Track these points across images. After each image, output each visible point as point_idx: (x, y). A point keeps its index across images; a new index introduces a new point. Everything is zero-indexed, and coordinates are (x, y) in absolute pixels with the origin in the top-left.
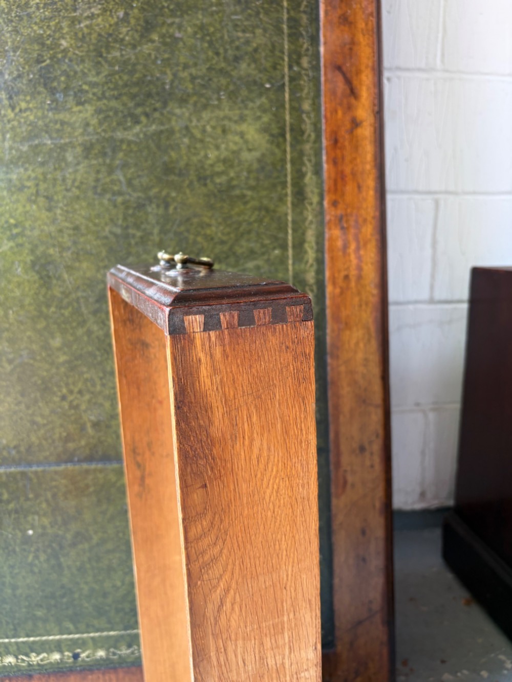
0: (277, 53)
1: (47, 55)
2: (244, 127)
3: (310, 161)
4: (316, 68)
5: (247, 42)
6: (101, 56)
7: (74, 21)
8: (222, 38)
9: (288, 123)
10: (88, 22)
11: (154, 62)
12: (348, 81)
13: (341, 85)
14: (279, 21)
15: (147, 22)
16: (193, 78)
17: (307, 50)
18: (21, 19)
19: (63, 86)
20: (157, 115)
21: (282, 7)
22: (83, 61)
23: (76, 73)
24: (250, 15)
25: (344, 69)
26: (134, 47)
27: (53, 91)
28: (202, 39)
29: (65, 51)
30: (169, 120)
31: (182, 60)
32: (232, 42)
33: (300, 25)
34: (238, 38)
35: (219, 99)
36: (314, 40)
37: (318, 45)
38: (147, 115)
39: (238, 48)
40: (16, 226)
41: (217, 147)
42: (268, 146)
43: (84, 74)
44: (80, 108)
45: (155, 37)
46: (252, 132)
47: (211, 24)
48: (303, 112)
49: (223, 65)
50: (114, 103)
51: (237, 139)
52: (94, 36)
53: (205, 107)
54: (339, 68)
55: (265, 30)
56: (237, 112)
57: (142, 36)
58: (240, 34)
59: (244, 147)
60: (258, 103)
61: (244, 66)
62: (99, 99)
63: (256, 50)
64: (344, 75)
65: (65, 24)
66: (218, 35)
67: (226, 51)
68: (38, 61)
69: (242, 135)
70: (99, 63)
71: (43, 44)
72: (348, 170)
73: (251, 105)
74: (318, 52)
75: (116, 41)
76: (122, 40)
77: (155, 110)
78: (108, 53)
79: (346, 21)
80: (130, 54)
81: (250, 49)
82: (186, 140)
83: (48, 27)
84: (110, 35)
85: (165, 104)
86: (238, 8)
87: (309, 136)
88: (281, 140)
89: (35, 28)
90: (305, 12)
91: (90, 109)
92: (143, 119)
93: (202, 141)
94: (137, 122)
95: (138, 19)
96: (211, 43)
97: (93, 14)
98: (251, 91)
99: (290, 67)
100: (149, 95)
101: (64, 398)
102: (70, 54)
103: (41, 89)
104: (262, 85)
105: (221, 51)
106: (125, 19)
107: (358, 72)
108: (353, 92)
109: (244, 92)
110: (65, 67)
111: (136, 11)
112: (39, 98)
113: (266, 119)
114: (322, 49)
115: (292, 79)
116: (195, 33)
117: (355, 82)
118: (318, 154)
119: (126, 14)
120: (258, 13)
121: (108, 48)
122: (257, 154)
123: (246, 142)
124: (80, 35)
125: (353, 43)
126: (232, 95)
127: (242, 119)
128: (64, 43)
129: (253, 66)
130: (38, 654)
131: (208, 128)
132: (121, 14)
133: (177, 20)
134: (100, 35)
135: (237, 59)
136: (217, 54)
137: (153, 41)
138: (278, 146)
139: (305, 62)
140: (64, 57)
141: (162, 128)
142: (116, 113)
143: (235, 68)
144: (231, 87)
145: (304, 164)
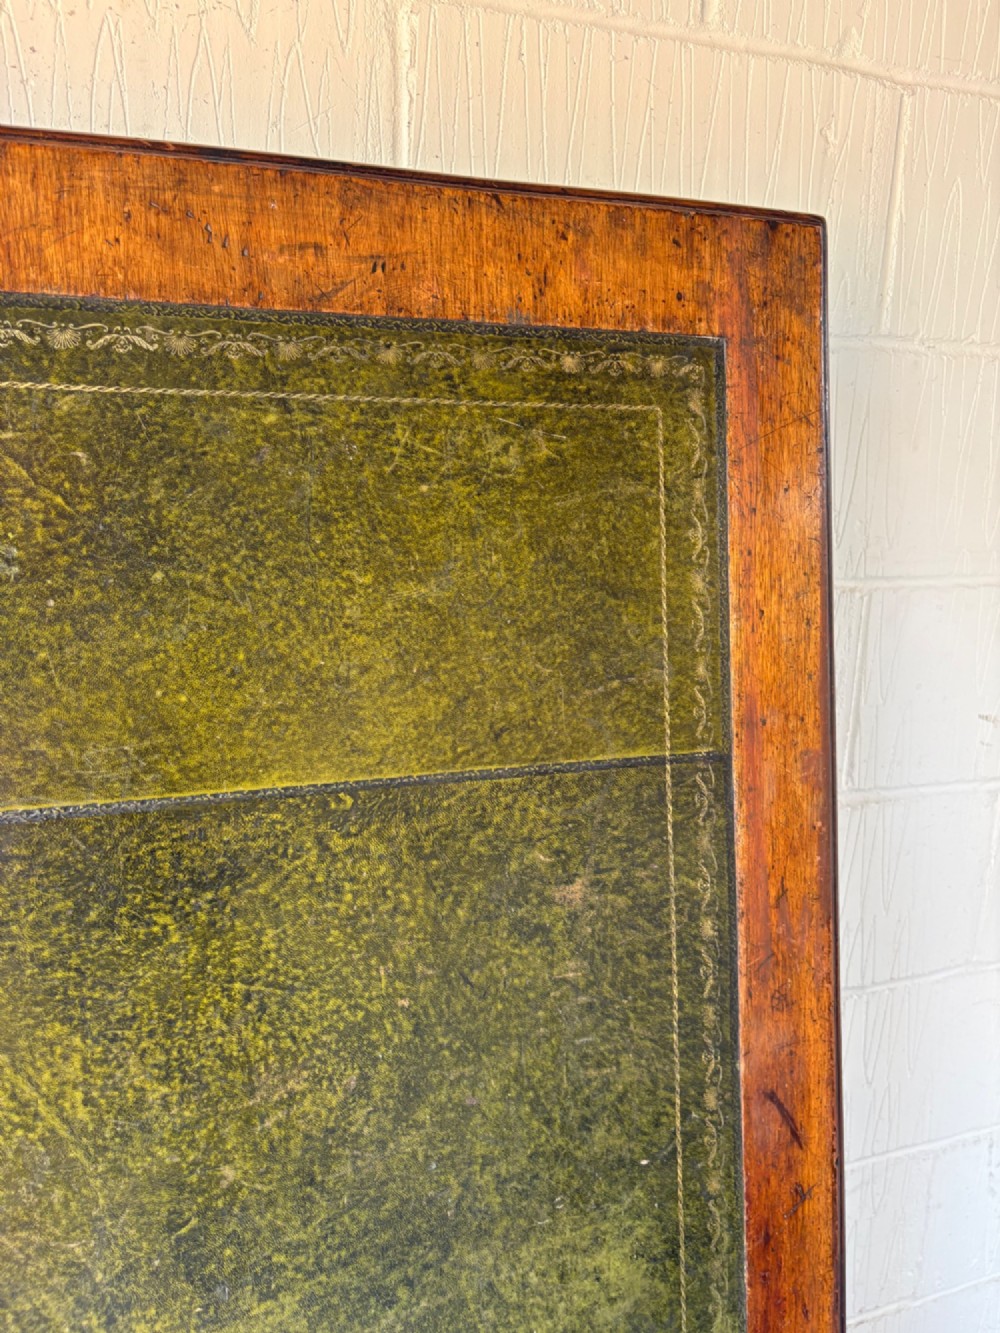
0: (662, 1093)
1: (190, 1209)
2: (600, 1258)
3: (720, 1289)
4: (731, 1105)
5: (607, 1085)
6: (312, 1182)
7: (248, 1119)
8: (557, 1088)
9: (682, 1224)
10: (280, 1115)
11: (424, 1168)
12: (788, 1118)
13: (776, 1129)
14: (665, 1027)
15: (406, 1086)
16: (501, 1182)
17: (716, 1072)
18: (126, 1138)
19: (229, 1268)
20: (430, 1276)
21: (670, 999)
22: (272, 1203)
23: (258, 1232)
24: (611, 1030)
25: (780, 1095)
26: (382, 1145)
27: (207, 1285)
28: (519, 1099)
29: (233, 1190)
30: (456, 1280)
31: (480, 1149)
32: (577, 1090)
33: (703, 1028)
34: (589, 1081)
35: (552, 1214)
36: (729, 1051)
37: (735, 1058)
38: (409, 1283)
39: (587, 1103)
41: (551, 1313)
42: (646, 1282)
43: (277, 1232)
44: (270, 1304)
45: (423, 1114)
46: (617, 1265)
47: (535, 1065)
48: (709, 1197)
49: (560, 1141)
50: (341, 1277)
51: (588, 1285)
52: (297, 1141)
53: (525, 1237)
54: (772, 1096)
55: (639, 1054)
56: (588, 1229)
57: (397, 1120)
58: (592, 1073)
59: (603, 1300)
60: (627, 1201)
61: (599, 1133)
62: (310, 1275)
63: (621, 1098)
64: (780, 1106)
65: (230, 1128)
66: (550, 1084)
67: (565, 1111)
68: (171, 1227)
69: (597, 1274)
70: (309, 1198)
71: (181, 1187)
72: (786, 1288)
73: (613, 1208)
74: (735, 1073)
75: (343, 1143)
76: (358, 1135)
77: (426, 1267)
78: (328, 1171)
79: (784, 1001)
80: (373, 1163)
81: (611, 1097)
82: (489, 1314)
83: (191, 1144)
84: (332, 1131)
85: (447, 1249)
86: (588, 1022)
87: (721, 1240)
88: (669, 1264)
89: (162, 1152)
90: (710, 1000)
91: (289, 1301)
92: (403, 1293)
93: (520, 1307)
94: (390, 1304)
95: (389, 1086)
96: (535, 1104)
97: (292, 1095)
98: (614, 1182)
99: (685, 1114)
100: (414, 1240)
102: (243, 1195)
103: (181, 1285)
104: (634, 1163)
105: (556, 1115)
106: (362, 1091)
107: (805, 1097)
108: (796, 1137)
109: (601, 1187)
110: (232, 1226)
111: (383, 1068)
112: (177, 1306)
113: (641, 1231)
114: (742, 1066)
115: (689, 1137)
116: (506, 1090)
117: (799, 1117)
118: (734, 1273)
119: (364, 1078)
120: (626, 1021)
121: (327, 1159)
122: (625, 1305)
123: (606, 1287)
124: (265, 1146)
125: (796, 1040)
126: (578, 1199)
127: (597, 1241)
128: (228, 1173)
129: (617, 1129)
131: (533, 1279)
132: (352, 1078)
133: (468, 1070)
134: (308, 1137)
135: (586, 1124)
136: (549, 1122)
137: (420, 1126)
138: (664, 1278)
139: (711, 1100)
140: (232, 1204)
141: (442, 1300)
142: (345, 1293)
143: (584, 1141)
144: (575, 1184)
145: (711, 1299)
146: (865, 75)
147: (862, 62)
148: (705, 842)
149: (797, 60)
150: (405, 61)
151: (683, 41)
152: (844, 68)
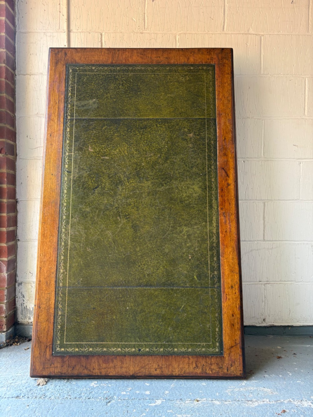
0: (204, 165)
1: (138, 167)
2: (194, 187)
3: (214, 196)
4: (216, 169)
5: (195, 162)
6: (153, 167)
7: (146, 158)
8: (188, 161)
9: (207, 185)
10: (150, 158)
11: (168, 169)
12: (226, 173)
13: (224, 174)
14: (205, 156)
15: (166, 158)
16: (179, 173)
17: (213, 164)
18: (131, 157)
19: (142, 176)
20: (168, 183)
21: (206, 152)
22: (148, 169)
23: (146, 172)
24: (196, 155)
25: (225, 169)
26: (163, 165)
27: (140, 178)
28: (182, 162)
29: (143, 166)
30: (172, 185)
31: (176, 168)
32: (191, 162)
33: (211, 157)
34: (193, 161)
35: (187, 179)
36: (216, 161)
37: (217, 162)
38: (166, 184)
39: (192, 164)
40: (128, 215)
41: (186, 193)
42: (201, 192)
43: (148, 173)
44: (147, 182)
45: (168, 162)
46: (196, 188)
47: (184, 158)
48: (212, 182)
49: (188, 169)
50: (156, 181)
51: (192, 190)
52: (151, 162)
53: (182, 181)
54: (223, 169)
55: (201, 159)
56: (192, 182)
57: (165, 162)
58: (193, 160)
59: (194, 193)
60: (198, 179)
61: (194, 169)
62: (152, 179)
63: (198, 165)
64: (225, 171)
65: (143, 159)
66: (187, 161)
67: (189, 165)
68: (136, 169)
69: (193, 189)
70: (153, 169)
71: (137, 165)
72: (226, 199)
73: (196, 180)
74: (217, 164)
75: (157, 163)
76: (159, 163)
77: (168, 182)
78: (155, 166)
79: (225, 155)
80: (161, 167)
81: (196, 164)
82: (177, 191)
83: (139, 160)
84: (156, 162)
85: (171, 181)
86: (193, 153)
87: (214, 188)
88: (205, 190)
89: (135, 160)
90: (213, 153)
91: (150, 182)
92: (165, 185)
93: (181, 191)
94: (163, 186)
95: (164, 157)
96: (184, 163)
97: (151, 156)
98: (196, 176)
99: (208, 169)
100: (166, 178)
101: (139, 266)
102: (145, 167)
103: (136, 177)
104: (200, 174)
105: (188, 165)
106: (160, 157)
107: (229, 170)
108: (228, 175)
109: (194, 177)
110: (143, 171)
111: (163, 155)
112: (136, 179)
113: (200, 184)
114: (218, 163)
115: (208, 172)
116: (180, 160)
117: (228, 173)
118: (216, 194)
119: (161, 156)
120: (199, 154)
121: (155, 165)
122: (198, 194)
123: (195, 191)
124: (147, 162)
125: (227, 161)
126: (191, 177)
127: (193, 184)
128: (143, 164)
129: (197, 169)
130: (128, 349)
131: (183, 187)
132: (159, 155)
133: (175, 157)
134: (153, 162)
135: (192, 167)
136: (186, 166)
137: (168, 163)
138: (204, 192)
139: (213, 167)
140: (143, 168)
141: (170, 187)
142: (157, 183)
143: (192, 169)
144: (190, 175)
145: (212, 197)
146: (254, 34)
147: (253, 32)
148: (212, 130)
149: (240, 34)
150: (177, 42)
151: (220, 34)
152: (249, 34)
